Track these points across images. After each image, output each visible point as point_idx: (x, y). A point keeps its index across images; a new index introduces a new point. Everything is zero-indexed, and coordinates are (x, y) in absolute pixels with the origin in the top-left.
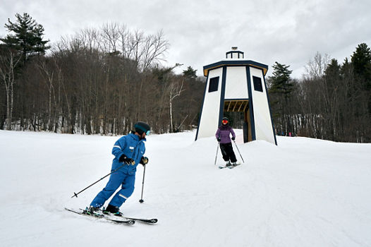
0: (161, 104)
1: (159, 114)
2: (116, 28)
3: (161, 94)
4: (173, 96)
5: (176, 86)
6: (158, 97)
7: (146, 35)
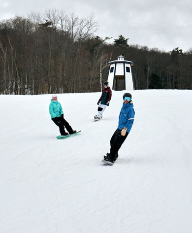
0: (92, 74)
1: (91, 82)
2: (57, 13)
3: (92, 66)
4: (103, 67)
5: (105, 58)
6: (90, 69)
7: (80, 18)
